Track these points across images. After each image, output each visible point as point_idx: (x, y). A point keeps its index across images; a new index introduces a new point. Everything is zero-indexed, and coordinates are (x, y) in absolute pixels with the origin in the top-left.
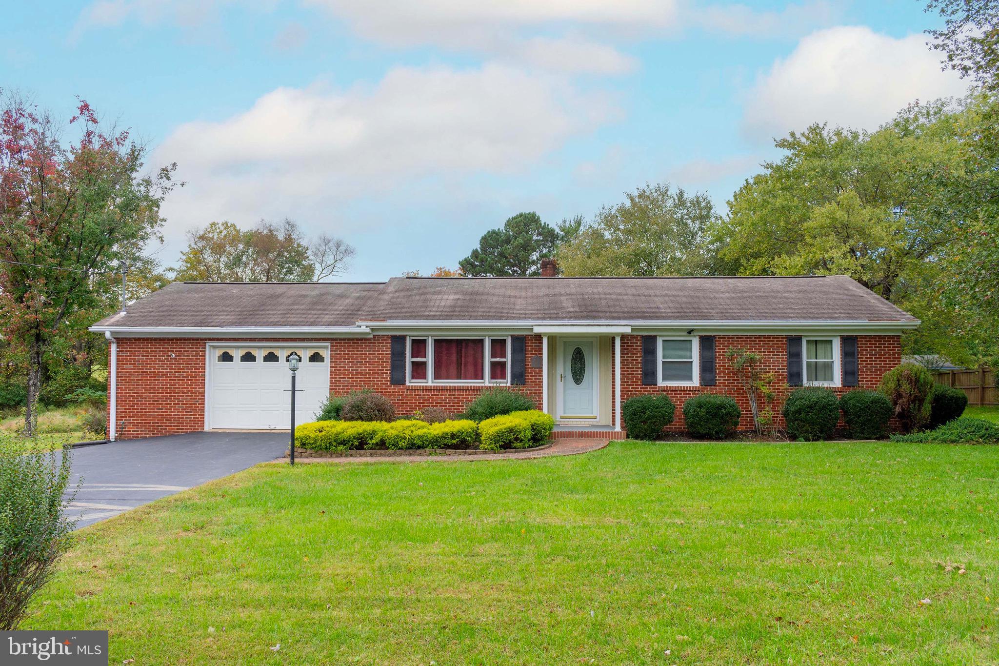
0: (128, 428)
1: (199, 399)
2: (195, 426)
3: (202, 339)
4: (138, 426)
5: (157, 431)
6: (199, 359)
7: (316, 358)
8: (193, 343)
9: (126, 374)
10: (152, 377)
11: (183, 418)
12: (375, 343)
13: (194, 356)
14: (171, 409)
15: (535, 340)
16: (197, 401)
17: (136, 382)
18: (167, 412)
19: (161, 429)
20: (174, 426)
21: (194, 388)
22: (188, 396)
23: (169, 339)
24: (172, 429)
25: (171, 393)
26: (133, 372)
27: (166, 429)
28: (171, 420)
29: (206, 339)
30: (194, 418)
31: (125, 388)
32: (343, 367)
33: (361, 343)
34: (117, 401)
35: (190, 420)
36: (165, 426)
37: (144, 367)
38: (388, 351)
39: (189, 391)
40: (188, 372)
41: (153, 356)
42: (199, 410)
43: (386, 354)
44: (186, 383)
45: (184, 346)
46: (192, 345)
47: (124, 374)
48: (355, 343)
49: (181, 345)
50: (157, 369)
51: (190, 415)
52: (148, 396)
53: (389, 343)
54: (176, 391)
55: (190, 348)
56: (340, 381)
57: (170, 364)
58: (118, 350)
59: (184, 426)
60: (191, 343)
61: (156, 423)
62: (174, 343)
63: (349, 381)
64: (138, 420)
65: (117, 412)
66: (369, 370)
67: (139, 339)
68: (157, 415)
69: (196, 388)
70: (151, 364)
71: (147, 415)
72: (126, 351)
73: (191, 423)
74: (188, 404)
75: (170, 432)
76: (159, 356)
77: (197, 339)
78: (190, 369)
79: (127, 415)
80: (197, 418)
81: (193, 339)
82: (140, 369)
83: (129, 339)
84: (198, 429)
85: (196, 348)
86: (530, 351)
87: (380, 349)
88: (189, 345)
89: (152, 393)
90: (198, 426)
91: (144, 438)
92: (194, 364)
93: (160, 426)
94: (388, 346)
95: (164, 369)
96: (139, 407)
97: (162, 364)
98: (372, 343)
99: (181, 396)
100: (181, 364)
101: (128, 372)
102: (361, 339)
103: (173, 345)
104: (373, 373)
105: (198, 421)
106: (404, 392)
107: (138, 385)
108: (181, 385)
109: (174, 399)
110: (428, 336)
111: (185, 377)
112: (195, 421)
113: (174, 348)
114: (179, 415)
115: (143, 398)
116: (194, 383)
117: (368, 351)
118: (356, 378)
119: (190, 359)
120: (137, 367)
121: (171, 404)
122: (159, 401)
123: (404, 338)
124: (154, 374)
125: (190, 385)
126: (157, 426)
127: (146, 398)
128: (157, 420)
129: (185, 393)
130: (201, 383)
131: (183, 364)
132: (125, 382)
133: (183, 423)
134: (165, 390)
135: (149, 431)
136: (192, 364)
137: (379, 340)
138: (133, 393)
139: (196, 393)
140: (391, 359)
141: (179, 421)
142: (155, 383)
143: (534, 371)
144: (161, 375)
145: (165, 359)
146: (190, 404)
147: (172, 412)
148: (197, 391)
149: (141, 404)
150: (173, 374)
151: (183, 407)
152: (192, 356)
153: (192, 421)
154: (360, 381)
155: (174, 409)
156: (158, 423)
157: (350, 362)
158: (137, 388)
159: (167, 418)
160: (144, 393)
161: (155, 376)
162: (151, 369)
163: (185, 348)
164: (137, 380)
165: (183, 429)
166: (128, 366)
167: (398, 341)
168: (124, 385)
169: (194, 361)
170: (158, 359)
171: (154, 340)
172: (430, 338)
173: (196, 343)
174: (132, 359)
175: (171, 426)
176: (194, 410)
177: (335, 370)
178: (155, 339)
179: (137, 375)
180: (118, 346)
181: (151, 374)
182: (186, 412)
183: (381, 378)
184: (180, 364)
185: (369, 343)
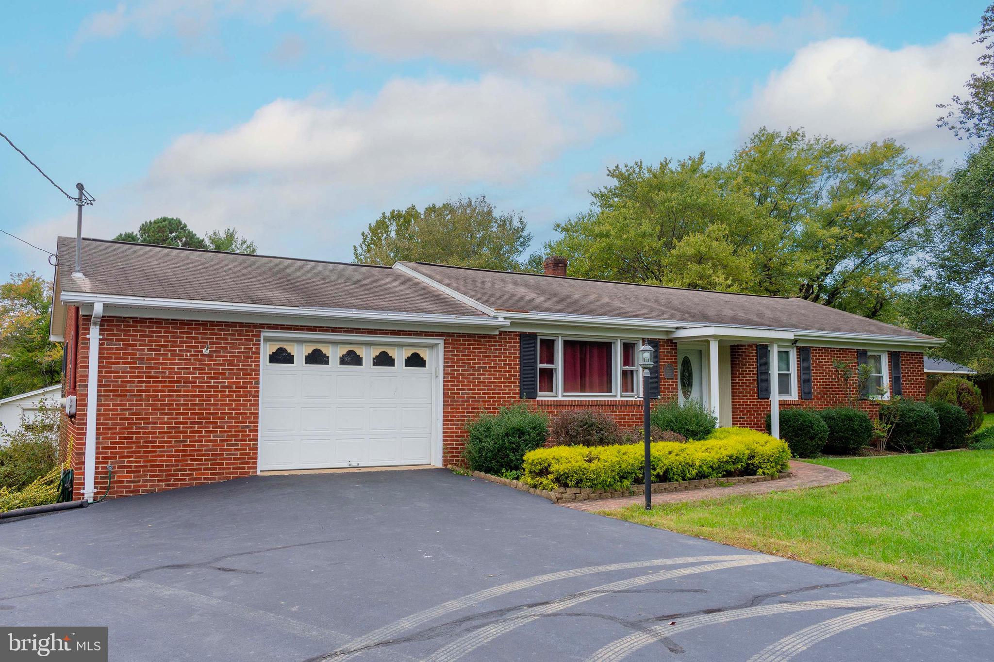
0: (119, 477)
1: (250, 422)
2: (244, 468)
3: (256, 326)
4: (139, 472)
5: (175, 480)
6: (252, 357)
7: (415, 361)
8: (242, 331)
9: (117, 382)
10: (167, 387)
11: (223, 455)
12: (501, 342)
13: (243, 353)
14: (201, 441)
15: (667, 346)
16: (247, 427)
17: (136, 396)
18: (194, 446)
19: (182, 475)
20: (205, 469)
21: (241, 405)
22: (233, 418)
23: (198, 324)
24: (203, 474)
25: (202, 414)
26: (131, 377)
27: (191, 475)
28: (201, 460)
29: (263, 326)
30: (241, 454)
31: (113, 405)
32: (461, 374)
33: (484, 341)
34: (98, 429)
35: (235, 459)
36: (190, 470)
37: (153, 368)
38: (516, 354)
39: (233, 409)
40: (232, 378)
41: (169, 351)
42: (250, 440)
43: (514, 357)
44: (228, 396)
45: (225, 335)
46: (239, 335)
47: (112, 381)
48: (477, 341)
49: (220, 334)
50: (176, 373)
51: (236, 450)
52: (159, 419)
53: (517, 343)
54: (210, 409)
55: (237, 339)
56: (459, 393)
57: (200, 364)
58: (101, 337)
59: (224, 469)
60: (237, 331)
61: (173, 466)
62: (208, 329)
63: (469, 393)
64: (140, 462)
65: (97, 448)
66: (494, 379)
67: (143, 321)
68: (176, 451)
69: (246, 405)
70: (166, 364)
71: (156, 452)
72: (117, 340)
73: (237, 464)
74: (231, 431)
75: (200, 479)
76: (180, 351)
77: (248, 325)
78: (234, 374)
79: (117, 453)
80: (246, 454)
81: (241, 325)
82: (145, 373)
83: (124, 320)
84: (249, 473)
85: (246, 340)
86: (662, 359)
87: (507, 350)
88: (234, 335)
89: (166, 414)
90: (249, 468)
91: (151, 495)
92: (243, 365)
93: (180, 470)
94: (515, 346)
95: (189, 373)
96: (141, 438)
97: (185, 364)
98: (497, 342)
99: (219, 418)
100: (221, 365)
101: (120, 377)
102: (484, 336)
103: (206, 334)
104: (499, 382)
105: (249, 458)
106: (535, 409)
107: (141, 400)
108: (219, 400)
109: (206, 423)
110: (557, 335)
111: (227, 387)
112: (244, 459)
113: (208, 338)
114: (216, 450)
115: (149, 423)
116: (242, 396)
117: (493, 353)
118: (478, 390)
119: (235, 357)
120: (138, 368)
121: (201, 432)
122: (179, 428)
123: (534, 336)
124: (169, 382)
125: (235, 400)
126: (175, 470)
127: (155, 423)
128: (176, 461)
129: (227, 414)
130: (253, 396)
131: (224, 365)
132: (114, 396)
133: (222, 464)
134: (190, 409)
135: (159, 481)
136: (238, 365)
137: (506, 339)
138: (129, 414)
139: (246, 414)
140: (520, 364)
141: (216, 459)
142: (173, 396)
143: (667, 382)
144: (184, 382)
145: (191, 356)
146: (235, 431)
147: (203, 446)
148: (248, 409)
149: (144, 433)
150: (206, 382)
151: (223, 436)
152: (239, 353)
153: (239, 459)
154: (483, 393)
155: (206, 441)
156: (178, 466)
157: (471, 367)
158: (137, 405)
159: (194, 455)
160: (151, 414)
161: (172, 385)
162: (165, 373)
163: (227, 339)
164: (138, 391)
165: (222, 474)
166: (121, 367)
167: (527, 339)
168: (112, 400)
169: (243, 361)
170: (179, 355)
171: (171, 323)
172: (560, 338)
173: (246, 331)
174: (129, 354)
175: (200, 469)
176: (241, 440)
177: (451, 378)
178: (174, 322)
179: (139, 382)
180: (100, 330)
181: (165, 382)
182: (228, 445)
183: (509, 390)
184: (217, 365)
185: (494, 342)
